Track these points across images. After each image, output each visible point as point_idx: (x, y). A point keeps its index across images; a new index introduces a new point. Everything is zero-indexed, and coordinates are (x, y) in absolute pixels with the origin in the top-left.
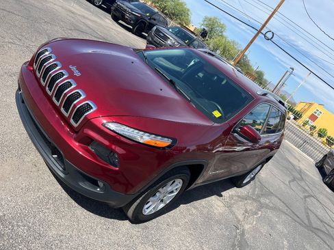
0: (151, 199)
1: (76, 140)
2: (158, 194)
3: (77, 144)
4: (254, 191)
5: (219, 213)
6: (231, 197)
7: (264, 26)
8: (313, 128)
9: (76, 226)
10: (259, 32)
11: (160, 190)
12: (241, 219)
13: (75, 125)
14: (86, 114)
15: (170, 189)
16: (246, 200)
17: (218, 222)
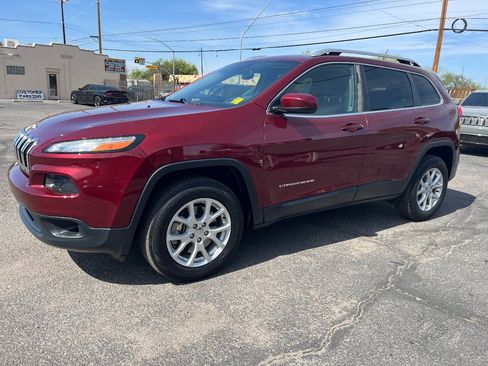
7: (443, 19)
10: (442, 29)
14: (28, 152)
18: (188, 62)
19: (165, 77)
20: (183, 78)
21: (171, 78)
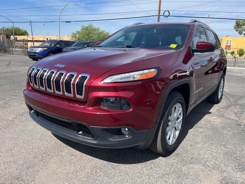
0: (168, 129)
1: (89, 106)
2: (170, 124)
3: (91, 108)
4: (229, 100)
5: (219, 123)
6: (218, 111)
7: (159, 11)
8: (233, 53)
9: (128, 177)
10: (159, 15)
11: (170, 118)
12: (237, 119)
13: (82, 97)
14: (85, 84)
15: (175, 115)
16: (229, 107)
17: (223, 128)
18: (21, 29)
19: (8, 37)
20: (19, 38)
21: (12, 37)
